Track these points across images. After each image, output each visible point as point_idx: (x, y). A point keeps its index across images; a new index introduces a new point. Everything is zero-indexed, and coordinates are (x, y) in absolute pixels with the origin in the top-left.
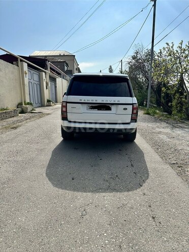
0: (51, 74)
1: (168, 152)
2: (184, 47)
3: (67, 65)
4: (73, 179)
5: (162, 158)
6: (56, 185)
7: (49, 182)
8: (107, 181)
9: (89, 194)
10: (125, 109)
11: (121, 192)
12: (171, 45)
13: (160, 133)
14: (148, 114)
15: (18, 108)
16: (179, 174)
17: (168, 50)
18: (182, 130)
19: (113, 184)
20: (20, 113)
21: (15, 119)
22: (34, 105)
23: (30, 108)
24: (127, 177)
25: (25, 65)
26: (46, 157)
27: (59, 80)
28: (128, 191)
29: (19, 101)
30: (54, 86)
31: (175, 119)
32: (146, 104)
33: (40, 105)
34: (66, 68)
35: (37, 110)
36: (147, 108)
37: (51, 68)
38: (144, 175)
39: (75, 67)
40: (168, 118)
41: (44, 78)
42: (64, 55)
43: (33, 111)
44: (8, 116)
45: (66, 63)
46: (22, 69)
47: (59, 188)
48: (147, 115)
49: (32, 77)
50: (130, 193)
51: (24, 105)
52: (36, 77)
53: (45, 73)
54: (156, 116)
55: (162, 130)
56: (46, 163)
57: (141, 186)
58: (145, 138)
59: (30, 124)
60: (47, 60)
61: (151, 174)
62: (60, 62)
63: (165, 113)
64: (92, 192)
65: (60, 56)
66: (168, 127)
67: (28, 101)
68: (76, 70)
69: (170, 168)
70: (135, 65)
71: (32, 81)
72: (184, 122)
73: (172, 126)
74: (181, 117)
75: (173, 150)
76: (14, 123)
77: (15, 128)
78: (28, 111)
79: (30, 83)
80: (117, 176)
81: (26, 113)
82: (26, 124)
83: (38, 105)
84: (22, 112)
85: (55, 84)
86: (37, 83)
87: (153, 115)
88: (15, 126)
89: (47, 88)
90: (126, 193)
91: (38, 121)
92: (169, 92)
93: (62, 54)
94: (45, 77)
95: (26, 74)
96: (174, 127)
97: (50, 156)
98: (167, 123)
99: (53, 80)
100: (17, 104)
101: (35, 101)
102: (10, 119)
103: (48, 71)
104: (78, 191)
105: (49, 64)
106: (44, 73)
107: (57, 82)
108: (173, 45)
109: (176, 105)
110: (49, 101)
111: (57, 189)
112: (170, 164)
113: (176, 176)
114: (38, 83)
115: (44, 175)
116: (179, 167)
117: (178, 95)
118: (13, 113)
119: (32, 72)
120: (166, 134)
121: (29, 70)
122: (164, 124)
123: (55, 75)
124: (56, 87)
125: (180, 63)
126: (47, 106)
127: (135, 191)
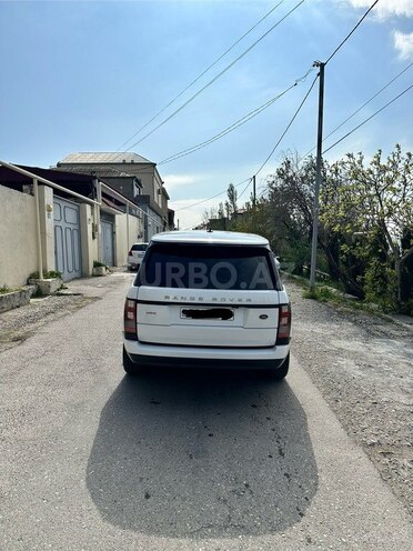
0: (105, 207)
1: (360, 409)
2: (384, 162)
3: (139, 184)
4: (147, 497)
5: (345, 427)
6: (108, 516)
7: (93, 506)
8: (225, 501)
9: (184, 542)
10: (263, 317)
11: (256, 534)
12: (357, 158)
13: (340, 352)
14: (313, 297)
15: (28, 284)
16: (386, 477)
17: (352, 168)
18: (388, 343)
19: (238, 512)
20: (33, 296)
21: (21, 312)
22: (66, 275)
23: (54, 284)
24: (271, 488)
25: (49, 192)
26: (87, 429)
27: (121, 219)
28: (273, 531)
29: (32, 270)
30: (109, 232)
31: (371, 312)
32: (309, 271)
33: (77, 275)
34: (136, 190)
35: (72, 287)
36: (309, 282)
37: (104, 195)
38: (307, 483)
39: (157, 187)
40: (357, 308)
41: (89, 215)
42: (132, 163)
43: (62, 291)
44: (5, 305)
45: (137, 181)
46: (42, 201)
47: (115, 524)
48: (310, 301)
49: (63, 216)
50: (278, 537)
51: (42, 279)
52: (71, 215)
53: (92, 205)
54: (331, 303)
55: (343, 344)
56: (87, 447)
57: (302, 515)
58: (308, 369)
59: (54, 329)
60: (95, 178)
61: (323, 478)
62: (123, 178)
63: (350, 296)
64: (191, 535)
65: (124, 163)
66: (356, 335)
67: (51, 268)
68: (159, 192)
69: (365, 458)
70: (282, 188)
71: (62, 224)
72: (391, 321)
73: (364, 332)
74: (384, 307)
75: (369, 402)
76: (18, 325)
77: (20, 340)
78: (52, 290)
79: (58, 229)
80: (247, 486)
81: (46, 295)
82: (46, 329)
83: (75, 274)
84: (39, 294)
85: (113, 226)
86: (72, 227)
87: (325, 301)
88: (19, 333)
89: (94, 238)
90: (267, 538)
91: (71, 319)
92: (355, 253)
93: (129, 161)
94: (91, 215)
95: (49, 210)
96: (370, 335)
97: (97, 426)
98: (355, 322)
99: (108, 218)
100: (27, 276)
101: (68, 266)
102: (10, 313)
103: (98, 202)
104: (158, 533)
105: (100, 186)
106: (88, 207)
107: (117, 223)
108: (362, 158)
109: (373, 282)
110: (97, 265)
111: (111, 527)
112: (365, 445)
113: (379, 484)
114: (76, 227)
115: (83, 483)
116: (384, 454)
117: (375, 260)
118: (17, 299)
119: (63, 204)
120: (355, 356)
121: (57, 201)
122: (348, 328)
123: (112, 209)
124: (113, 233)
125: (378, 195)
126: (93, 276)
127: (287, 532)
